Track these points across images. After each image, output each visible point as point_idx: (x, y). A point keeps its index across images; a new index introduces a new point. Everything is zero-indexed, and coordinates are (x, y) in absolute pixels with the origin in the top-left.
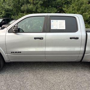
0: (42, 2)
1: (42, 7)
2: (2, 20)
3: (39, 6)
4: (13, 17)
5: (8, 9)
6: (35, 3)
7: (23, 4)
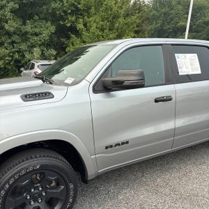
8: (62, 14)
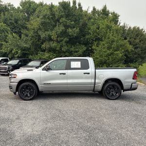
0: (68, 40)
1: (68, 44)
2: (18, 61)
3: (64, 44)
4: (30, 57)
5: (25, 47)
6: (59, 40)
7: (44, 41)
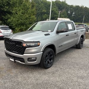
8: (2, 5)
